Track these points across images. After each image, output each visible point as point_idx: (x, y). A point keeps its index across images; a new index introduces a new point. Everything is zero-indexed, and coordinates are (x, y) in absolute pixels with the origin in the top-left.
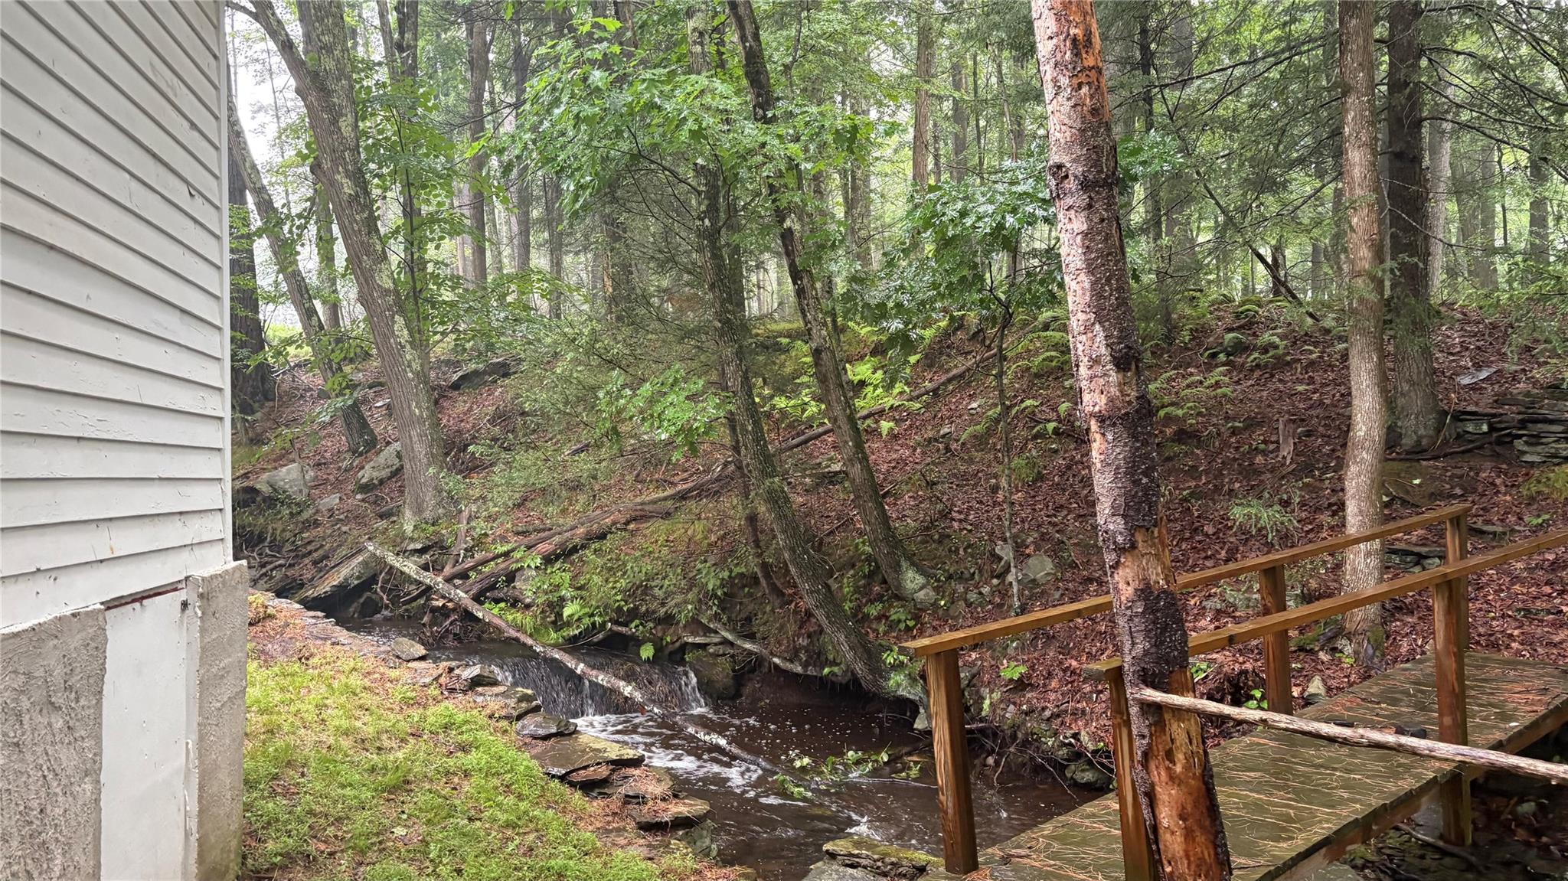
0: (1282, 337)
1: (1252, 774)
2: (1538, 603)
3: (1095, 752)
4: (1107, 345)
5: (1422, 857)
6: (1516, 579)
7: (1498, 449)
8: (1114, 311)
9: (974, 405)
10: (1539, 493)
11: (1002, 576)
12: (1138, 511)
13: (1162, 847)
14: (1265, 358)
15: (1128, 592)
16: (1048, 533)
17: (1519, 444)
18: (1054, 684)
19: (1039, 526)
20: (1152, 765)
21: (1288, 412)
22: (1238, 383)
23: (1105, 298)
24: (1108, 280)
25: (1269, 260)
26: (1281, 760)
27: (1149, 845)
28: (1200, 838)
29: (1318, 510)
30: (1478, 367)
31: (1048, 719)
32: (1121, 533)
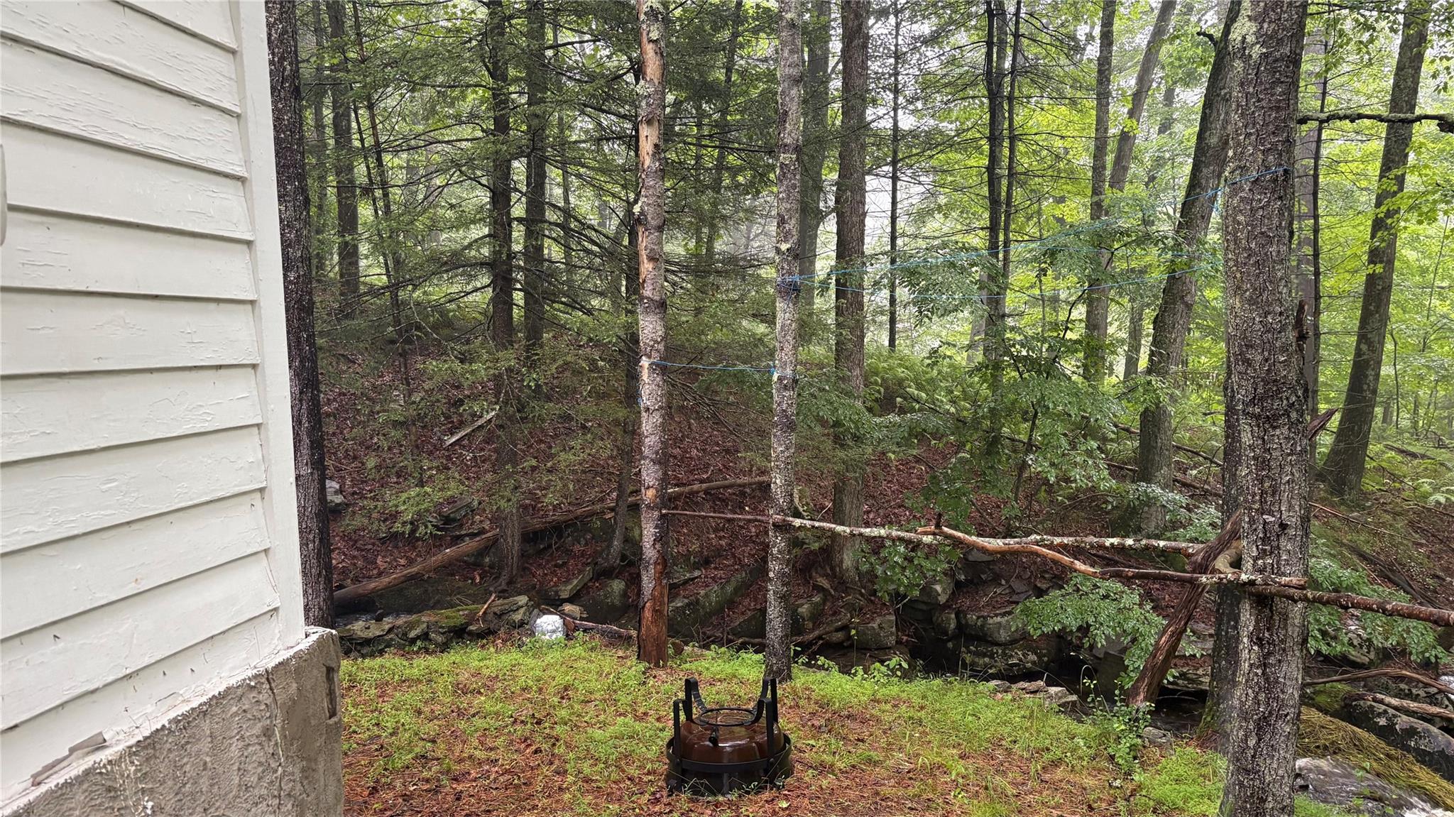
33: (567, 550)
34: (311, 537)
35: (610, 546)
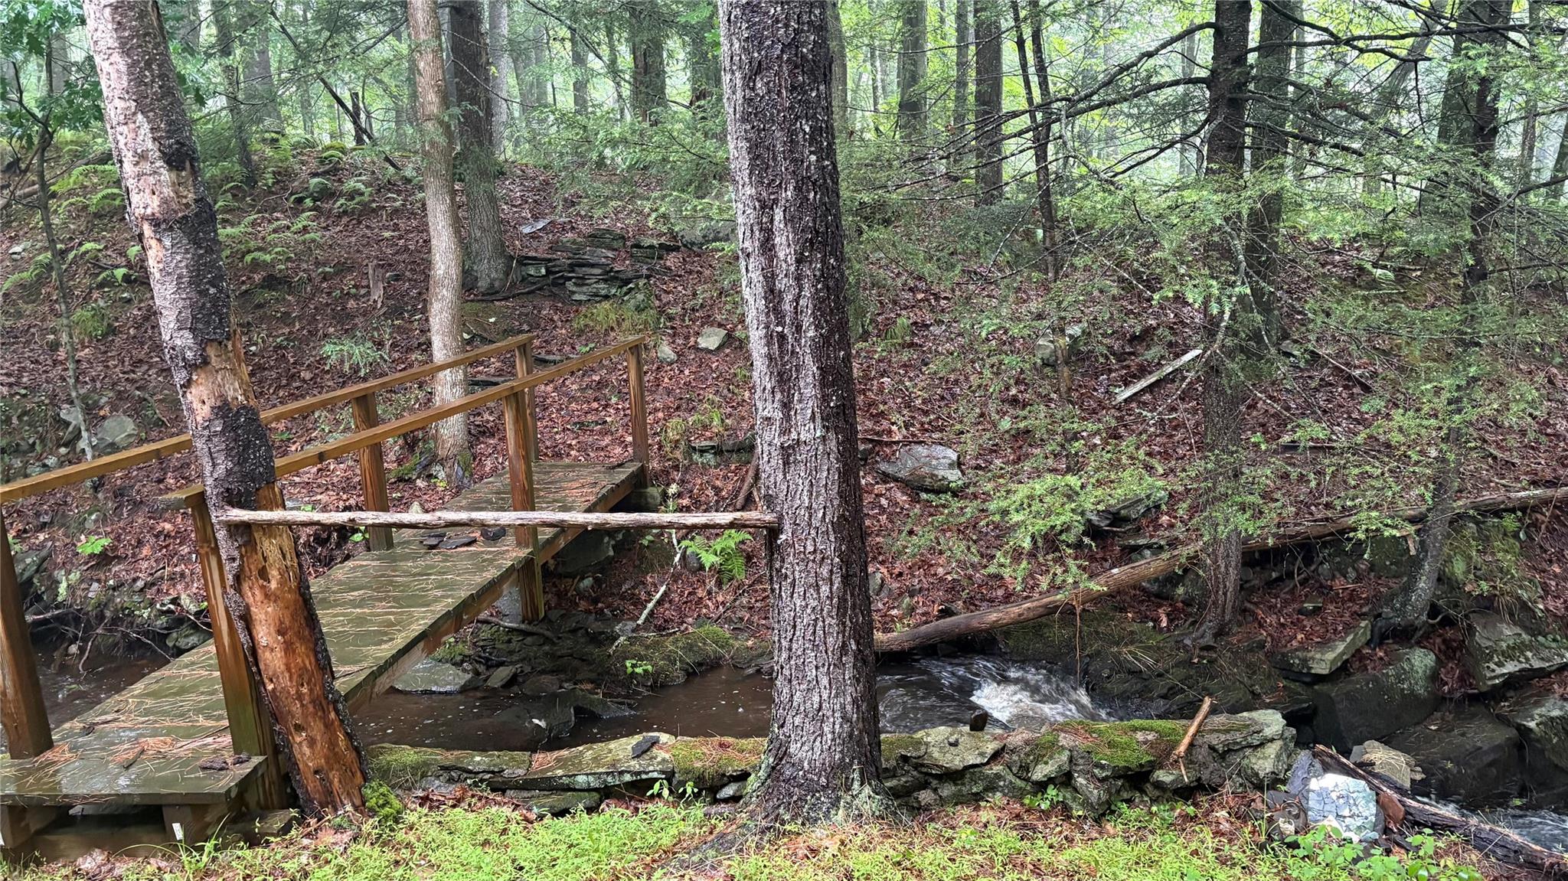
0: (367, 184)
1: (356, 593)
2: (589, 416)
3: (198, 614)
4: (154, 139)
5: (509, 641)
6: (572, 399)
7: (554, 290)
8: (158, 100)
9: (17, 249)
10: (586, 326)
11: (71, 443)
12: (208, 323)
13: (262, 667)
14: (352, 204)
15: (203, 412)
16: (126, 391)
17: (570, 285)
18: (145, 551)
19: (114, 384)
20: (246, 587)
21: (377, 257)
22: (326, 228)
23: (146, 84)
24: (148, 64)
25: (350, 108)
26: (382, 576)
27: (249, 668)
28: (301, 649)
29: (409, 350)
30: (536, 218)
31: (141, 590)
32: (190, 348)
33: (1322, 586)
34: (825, 571)
35: (1408, 589)
